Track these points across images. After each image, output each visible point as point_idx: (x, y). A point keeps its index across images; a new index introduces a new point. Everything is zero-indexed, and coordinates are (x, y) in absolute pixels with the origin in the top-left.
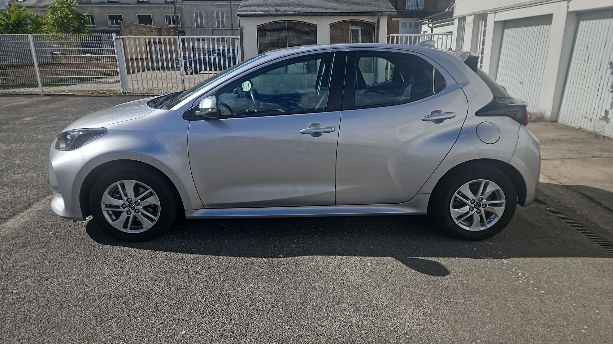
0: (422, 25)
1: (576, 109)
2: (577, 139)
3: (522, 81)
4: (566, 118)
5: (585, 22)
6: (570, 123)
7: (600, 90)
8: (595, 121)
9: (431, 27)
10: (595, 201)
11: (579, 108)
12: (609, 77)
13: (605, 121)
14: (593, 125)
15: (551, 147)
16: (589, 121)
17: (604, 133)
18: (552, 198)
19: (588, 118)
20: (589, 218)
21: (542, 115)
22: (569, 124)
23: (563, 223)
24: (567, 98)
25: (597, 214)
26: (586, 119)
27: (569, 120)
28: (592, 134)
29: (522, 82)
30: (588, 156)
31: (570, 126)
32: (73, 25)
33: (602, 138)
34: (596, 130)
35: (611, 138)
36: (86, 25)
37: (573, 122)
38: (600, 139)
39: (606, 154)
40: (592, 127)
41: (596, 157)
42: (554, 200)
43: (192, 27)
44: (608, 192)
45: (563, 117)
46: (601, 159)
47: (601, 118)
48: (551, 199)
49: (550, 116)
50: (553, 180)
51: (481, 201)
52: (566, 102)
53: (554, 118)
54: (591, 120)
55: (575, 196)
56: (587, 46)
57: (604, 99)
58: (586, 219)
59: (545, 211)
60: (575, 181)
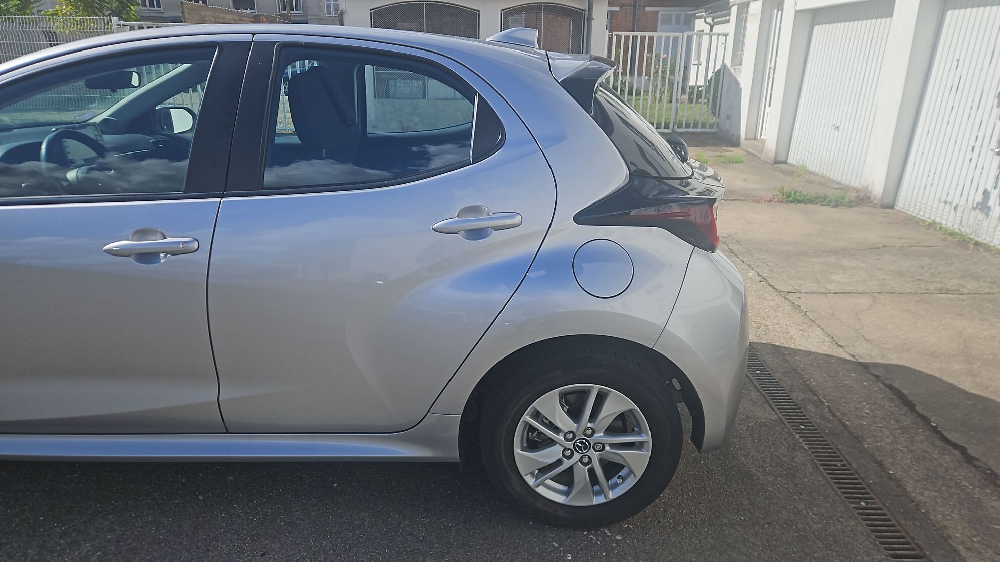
0: (696, 20)
1: (931, 184)
2: (923, 246)
3: (838, 125)
4: (911, 201)
5: (956, 11)
6: (916, 211)
7: (977, 150)
8: (963, 211)
9: (709, 24)
10: (916, 412)
11: (935, 183)
12: (995, 123)
13: (983, 213)
14: (960, 218)
15: (862, 265)
16: (952, 209)
17: (978, 237)
18: (821, 398)
19: (951, 203)
20: (888, 461)
21: (867, 194)
22: (915, 213)
23: (822, 475)
24: (915, 163)
25: (911, 451)
26: (948, 205)
27: (915, 205)
28: (955, 238)
29: (838, 127)
30: (932, 289)
31: (915, 216)
32: (109, 6)
33: (972, 246)
34: (963, 230)
35: (990, 247)
36: (132, 7)
37: (922, 209)
38: (967, 248)
39: (972, 286)
40: (957, 222)
41: (948, 292)
42: (822, 403)
43: (320, 16)
44: (951, 386)
45: (906, 199)
46: (957, 296)
47: (975, 205)
48: (819, 399)
49: (880, 195)
50: (840, 346)
51: (592, 435)
52: (913, 169)
53: (887, 201)
54: (955, 209)
55: (876, 392)
56: (958, 60)
57: (983, 168)
58: (880, 464)
59: (791, 434)
60: (885, 353)
